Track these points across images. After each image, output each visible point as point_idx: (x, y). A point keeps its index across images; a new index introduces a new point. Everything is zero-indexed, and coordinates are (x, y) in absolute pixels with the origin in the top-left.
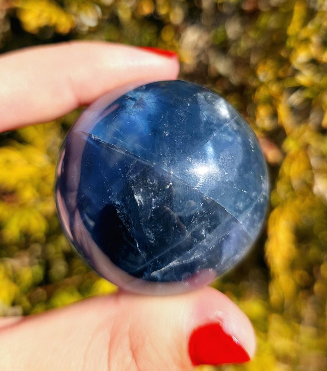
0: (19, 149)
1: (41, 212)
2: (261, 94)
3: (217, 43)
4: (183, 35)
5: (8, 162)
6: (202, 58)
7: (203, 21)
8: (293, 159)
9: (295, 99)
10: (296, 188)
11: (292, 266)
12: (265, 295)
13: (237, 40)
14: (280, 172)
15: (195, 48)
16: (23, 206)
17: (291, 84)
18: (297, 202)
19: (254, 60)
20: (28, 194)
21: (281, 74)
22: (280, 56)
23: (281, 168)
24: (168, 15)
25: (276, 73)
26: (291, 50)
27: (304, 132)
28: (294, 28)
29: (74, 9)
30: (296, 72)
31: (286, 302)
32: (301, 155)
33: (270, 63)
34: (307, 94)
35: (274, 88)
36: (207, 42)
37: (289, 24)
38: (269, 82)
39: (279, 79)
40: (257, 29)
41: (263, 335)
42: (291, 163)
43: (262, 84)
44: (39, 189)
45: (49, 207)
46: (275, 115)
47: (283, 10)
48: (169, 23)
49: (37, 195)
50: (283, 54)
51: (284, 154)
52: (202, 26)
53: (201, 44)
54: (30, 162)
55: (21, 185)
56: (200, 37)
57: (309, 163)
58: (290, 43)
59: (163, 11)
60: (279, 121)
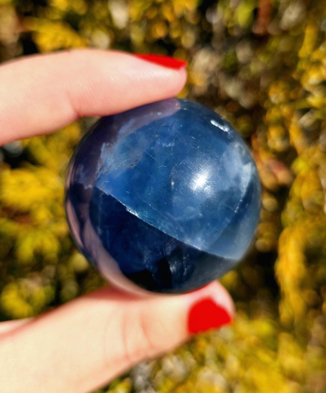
0: (32, 171)
1: (54, 233)
2: (272, 115)
3: (227, 66)
4: (195, 57)
5: (21, 183)
6: (213, 81)
7: (215, 44)
8: (303, 179)
9: (306, 120)
10: (306, 208)
11: (302, 285)
12: (275, 314)
13: (247, 64)
14: (291, 193)
15: (207, 71)
16: (36, 226)
17: (302, 105)
18: (307, 222)
19: (263, 83)
20: (42, 215)
21: (292, 95)
22: (292, 78)
23: (291, 189)
24: (179, 39)
25: (287, 95)
26: (303, 73)
27: (313, 153)
28: (305, 50)
29: (88, 32)
30: (307, 94)
31: (296, 320)
32: (311, 175)
33: (282, 85)
34: (318, 115)
35: (285, 110)
36: (218, 66)
37: (300, 47)
38: (280, 104)
39: (290, 101)
40: (267, 53)
41: (272, 353)
42: (301, 184)
43: (273, 105)
44: (52, 210)
45: (62, 228)
46: (286, 136)
47: (293, 34)
48: (181, 47)
49: (51, 216)
50: (295, 76)
51: (294, 176)
52: (213, 49)
53: (212, 67)
54: (43, 184)
55: (35, 206)
56: (211, 61)
57: (320, 183)
58: (301, 66)
59: (175, 35)
60: (291, 142)
